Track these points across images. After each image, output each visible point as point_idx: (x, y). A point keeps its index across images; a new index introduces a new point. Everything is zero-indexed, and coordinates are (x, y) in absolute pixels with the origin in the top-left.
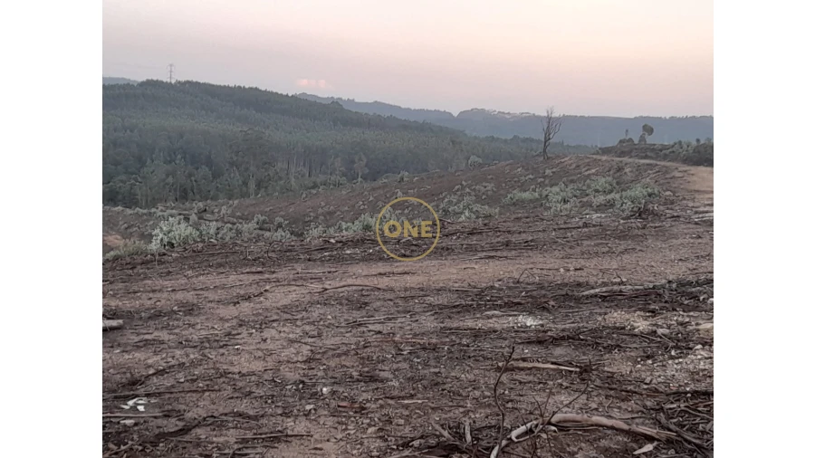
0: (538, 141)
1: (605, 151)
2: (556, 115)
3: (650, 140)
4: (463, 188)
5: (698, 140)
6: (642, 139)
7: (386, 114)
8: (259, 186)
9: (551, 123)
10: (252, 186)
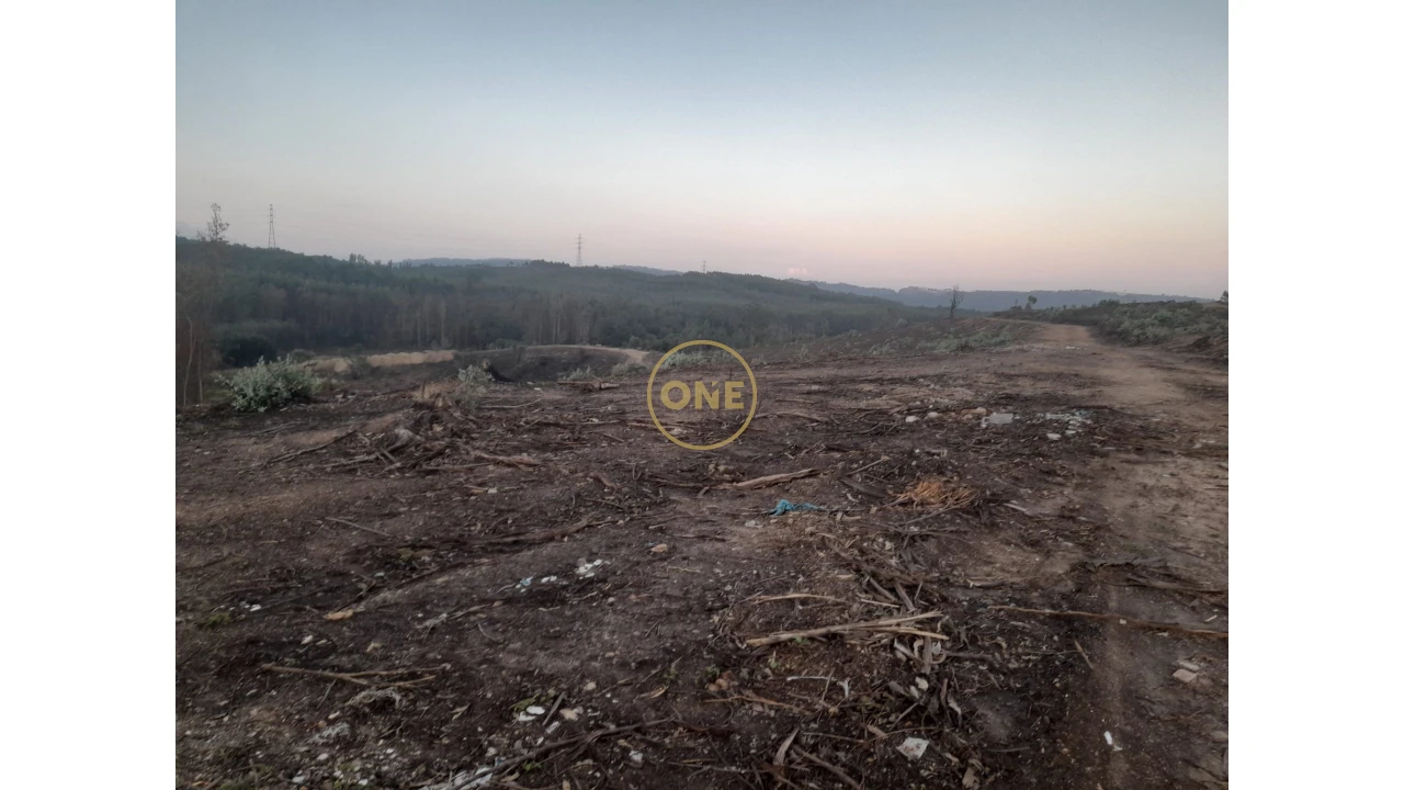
0: (948, 308)
1: (997, 315)
2: (960, 290)
3: (1035, 307)
4: (892, 340)
5: (1065, 307)
6: (1028, 306)
7: (846, 292)
8: (757, 339)
9: (956, 296)
10: (752, 340)
